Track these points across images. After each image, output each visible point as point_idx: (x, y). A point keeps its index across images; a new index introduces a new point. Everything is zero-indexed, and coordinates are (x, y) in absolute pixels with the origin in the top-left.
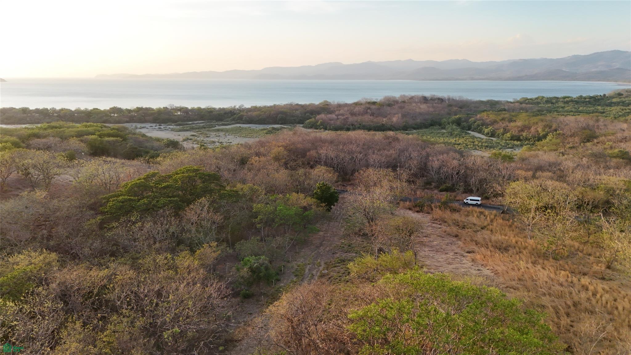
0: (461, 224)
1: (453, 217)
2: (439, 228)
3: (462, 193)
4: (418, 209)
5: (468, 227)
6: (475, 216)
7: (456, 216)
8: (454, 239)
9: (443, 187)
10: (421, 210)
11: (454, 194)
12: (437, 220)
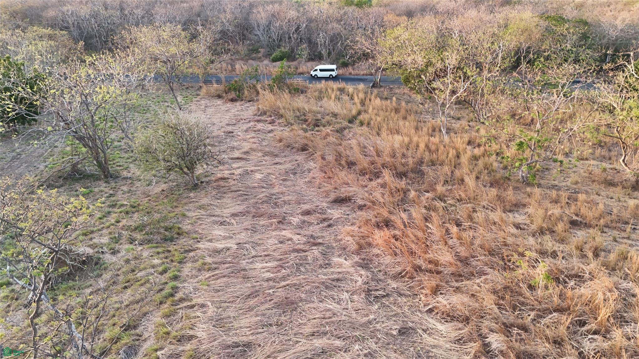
0: (310, 117)
1: (295, 105)
2: (270, 132)
3: (306, 61)
4: (233, 95)
5: (323, 121)
6: (333, 96)
7: (300, 102)
8: (300, 157)
9: (277, 53)
10: (239, 97)
11: (295, 63)
12: (265, 113)
